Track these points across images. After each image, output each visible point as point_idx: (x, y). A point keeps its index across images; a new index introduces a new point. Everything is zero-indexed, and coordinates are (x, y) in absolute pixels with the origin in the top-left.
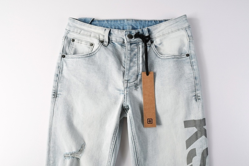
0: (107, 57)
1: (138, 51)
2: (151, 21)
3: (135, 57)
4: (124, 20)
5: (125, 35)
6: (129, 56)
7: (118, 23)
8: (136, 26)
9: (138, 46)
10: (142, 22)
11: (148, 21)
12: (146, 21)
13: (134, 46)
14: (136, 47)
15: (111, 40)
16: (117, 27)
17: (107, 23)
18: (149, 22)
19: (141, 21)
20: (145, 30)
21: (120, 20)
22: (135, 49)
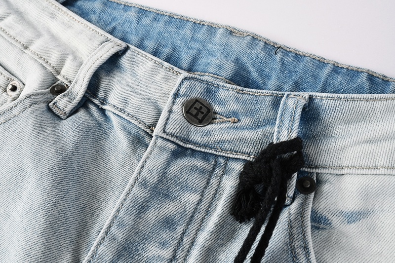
0: (21, 170)
1: (203, 206)
2: (353, 73)
3: (165, 235)
4: (212, 29)
5: (176, 95)
6: (128, 220)
7: (182, 32)
8: (262, 73)
9: (214, 182)
10: (301, 65)
11: (336, 69)
12: (321, 63)
13: (193, 169)
14: (197, 181)
15: (101, 94)
16: (166, 51)
17: (134, 20)
18: (338, 73)
19: (298, 56)
20: (291, 102)
21: (197, 25)
22: (185, 188)
